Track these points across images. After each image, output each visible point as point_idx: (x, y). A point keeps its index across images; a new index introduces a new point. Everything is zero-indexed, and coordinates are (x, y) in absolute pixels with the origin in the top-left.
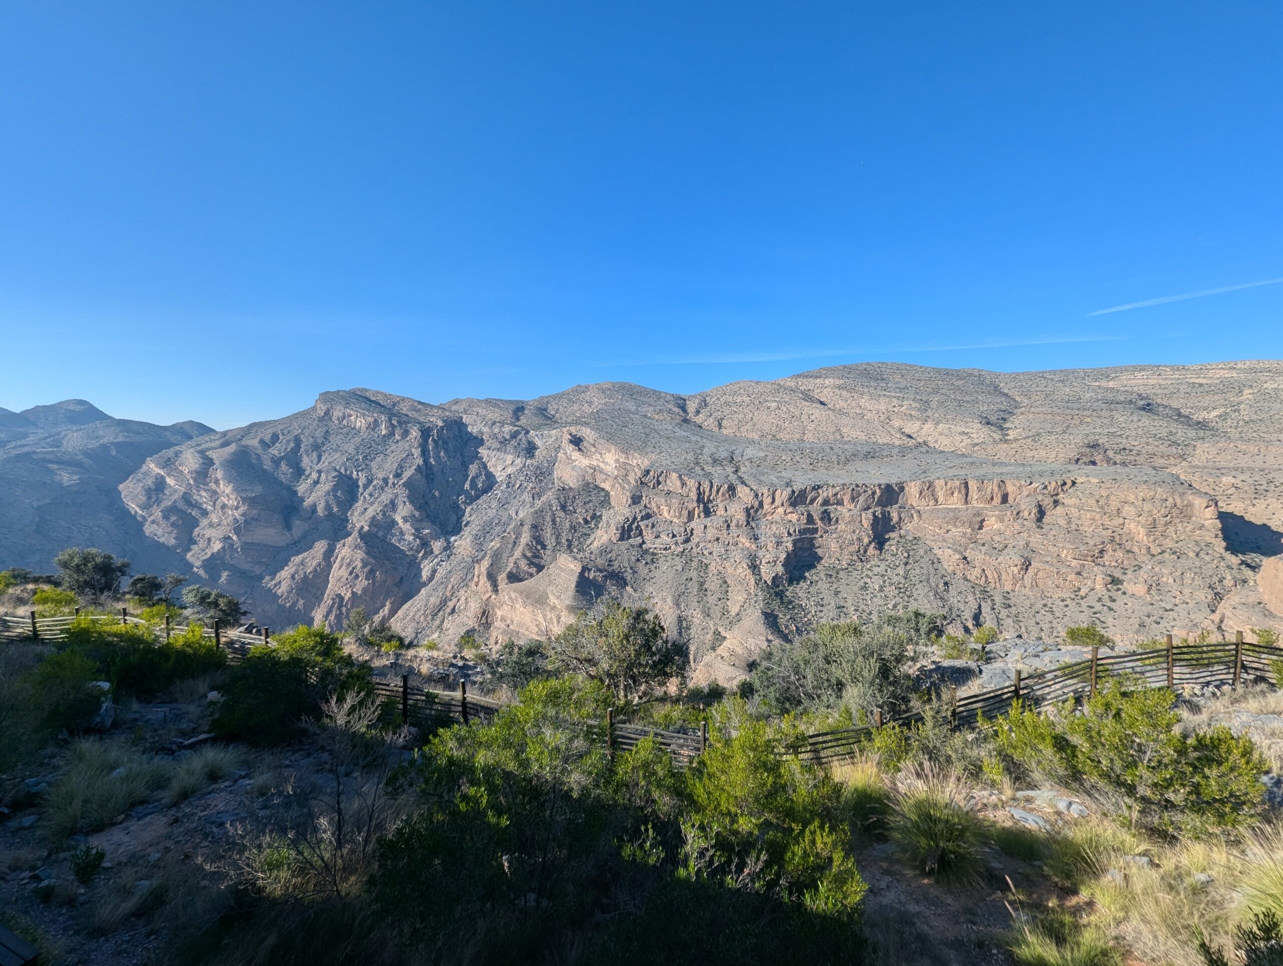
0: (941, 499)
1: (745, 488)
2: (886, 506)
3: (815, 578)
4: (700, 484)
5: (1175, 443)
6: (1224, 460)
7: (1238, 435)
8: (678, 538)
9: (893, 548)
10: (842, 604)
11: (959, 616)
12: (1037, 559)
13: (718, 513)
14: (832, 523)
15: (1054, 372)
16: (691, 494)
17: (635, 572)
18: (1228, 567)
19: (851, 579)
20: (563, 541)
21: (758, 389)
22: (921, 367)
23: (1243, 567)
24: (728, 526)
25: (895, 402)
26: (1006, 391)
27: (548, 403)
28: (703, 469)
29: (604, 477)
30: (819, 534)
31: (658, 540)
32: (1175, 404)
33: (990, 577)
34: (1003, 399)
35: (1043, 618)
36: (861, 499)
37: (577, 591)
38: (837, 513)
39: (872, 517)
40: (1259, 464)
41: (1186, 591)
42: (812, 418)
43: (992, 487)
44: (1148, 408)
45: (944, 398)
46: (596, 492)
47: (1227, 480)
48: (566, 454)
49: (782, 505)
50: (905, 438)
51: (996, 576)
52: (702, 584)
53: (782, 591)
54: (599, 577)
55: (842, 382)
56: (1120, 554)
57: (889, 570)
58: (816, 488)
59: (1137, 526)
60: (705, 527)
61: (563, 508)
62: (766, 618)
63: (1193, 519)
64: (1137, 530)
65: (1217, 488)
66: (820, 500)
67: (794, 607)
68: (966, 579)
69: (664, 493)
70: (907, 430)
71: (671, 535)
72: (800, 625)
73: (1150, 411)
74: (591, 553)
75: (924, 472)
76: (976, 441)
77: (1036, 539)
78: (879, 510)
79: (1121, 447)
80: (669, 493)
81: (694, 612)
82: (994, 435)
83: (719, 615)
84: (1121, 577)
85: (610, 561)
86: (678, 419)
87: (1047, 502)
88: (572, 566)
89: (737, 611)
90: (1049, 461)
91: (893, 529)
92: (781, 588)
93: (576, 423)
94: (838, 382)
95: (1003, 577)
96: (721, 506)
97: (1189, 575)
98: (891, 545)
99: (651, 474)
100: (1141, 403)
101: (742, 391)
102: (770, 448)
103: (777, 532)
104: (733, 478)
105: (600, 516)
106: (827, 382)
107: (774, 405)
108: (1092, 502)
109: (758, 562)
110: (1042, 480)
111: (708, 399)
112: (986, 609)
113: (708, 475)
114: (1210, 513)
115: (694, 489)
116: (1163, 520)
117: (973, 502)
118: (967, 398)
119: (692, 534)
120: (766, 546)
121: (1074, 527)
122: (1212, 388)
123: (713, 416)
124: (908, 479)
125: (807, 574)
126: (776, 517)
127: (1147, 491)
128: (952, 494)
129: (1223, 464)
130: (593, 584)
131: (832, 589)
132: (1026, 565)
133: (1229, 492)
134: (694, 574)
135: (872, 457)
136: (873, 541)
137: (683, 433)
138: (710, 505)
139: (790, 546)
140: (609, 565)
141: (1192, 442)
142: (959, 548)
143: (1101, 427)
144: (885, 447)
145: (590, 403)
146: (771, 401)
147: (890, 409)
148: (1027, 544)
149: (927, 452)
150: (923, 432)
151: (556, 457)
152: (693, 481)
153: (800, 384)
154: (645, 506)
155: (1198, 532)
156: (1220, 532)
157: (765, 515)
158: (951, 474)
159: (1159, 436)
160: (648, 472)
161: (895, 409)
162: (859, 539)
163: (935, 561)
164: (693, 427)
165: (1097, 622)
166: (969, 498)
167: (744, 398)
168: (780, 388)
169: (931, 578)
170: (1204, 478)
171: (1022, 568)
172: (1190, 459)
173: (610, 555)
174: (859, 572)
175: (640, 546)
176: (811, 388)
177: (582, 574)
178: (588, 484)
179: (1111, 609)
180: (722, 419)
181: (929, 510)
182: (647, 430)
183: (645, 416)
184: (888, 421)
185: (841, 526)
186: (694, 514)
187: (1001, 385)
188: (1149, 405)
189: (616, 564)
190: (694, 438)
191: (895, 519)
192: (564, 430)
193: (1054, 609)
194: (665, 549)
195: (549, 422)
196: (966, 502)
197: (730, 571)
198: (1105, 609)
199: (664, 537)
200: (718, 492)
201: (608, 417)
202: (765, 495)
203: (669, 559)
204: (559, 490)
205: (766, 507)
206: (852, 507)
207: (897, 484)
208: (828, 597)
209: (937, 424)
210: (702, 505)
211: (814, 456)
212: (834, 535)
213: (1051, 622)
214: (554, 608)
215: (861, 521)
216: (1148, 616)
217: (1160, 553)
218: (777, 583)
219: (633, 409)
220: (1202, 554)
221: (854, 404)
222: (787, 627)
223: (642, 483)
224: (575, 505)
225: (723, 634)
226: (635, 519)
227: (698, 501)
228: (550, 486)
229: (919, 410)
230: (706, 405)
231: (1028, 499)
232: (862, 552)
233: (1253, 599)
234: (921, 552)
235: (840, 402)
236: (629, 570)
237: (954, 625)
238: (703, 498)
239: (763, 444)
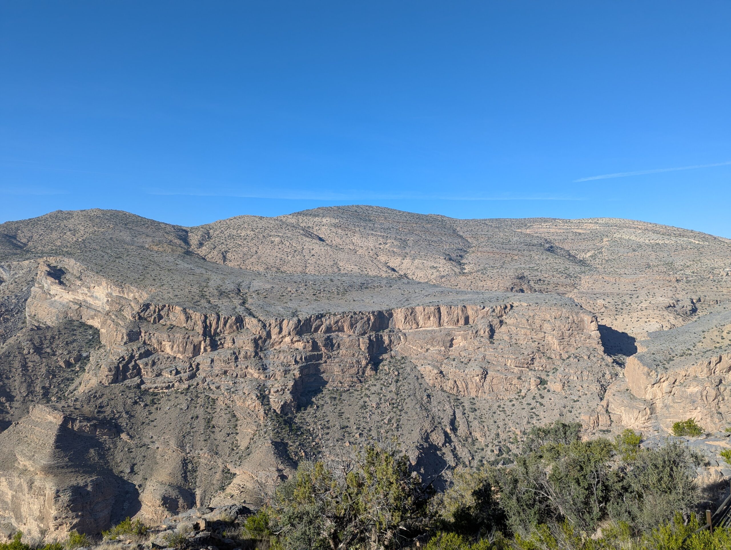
0: (421, 323)
1: (253, 319)
2: (379, 331)
3: (321, 402)
4: (206, 317)
5: (569, 276)
6: (598, 288)
7: (603, 270)
8: (182, 375)
9: (386, 368)
10: (346, 424)
11: (440, 423)
12: (492, 369)
13: (226, 345)
14: (335, 349)
15: (492, 220)
16: (196, 328)
17: (131, 416)
18: (607, 365)
19: (352, 399)
20: (37, 389)
21: (262, 224)
22: (400, 212)
23: (614, 364)
24: (237, 358)
25: (381, 240)
26: (461, 234)
27: (17, 229)
28: (209, 302)
29: (92, 313)
30: (324, 359)
31: (160, 379)
32: (567, 248)
33: (460, 387)
34: (460, 240)
35: (498, 417)
36: (359, 325)
37: (57, 447)
38: (339, 339)
39: (368, 341)
40: (616, 291)
41: (585, 386)
42: (313, 252)
43: (457, 311)
44: (551, 249)
45: (417, 238)
46: (81, 330)
47: (600, 302)
48: (42, 288)
49: (289, 334)
50: (390, 271)
51: (464, 386)
52: (209, 421)
53: (291, 418)
54: (87, 426)
55: (337, 221)
56: (544, 360)
57: (384, 388)
58: (320, 317)
59: (553, 338)
60: (212, 361)
61: (38, 350)
62: (276, 448)
63: (585, 331)
64: (552, 341)
65: (595, 308)
66: (323, 327)
67: (302, 433)
68: (442, 390)
69: (166, 328)
70: (391, 265)
71: (174, 372)
72: (308, 450)
73: (553, 252)
74: (76, 400)
75: (407, 300)
76: (442, 274)
77: (490, 353)
78: (373, 334)
79: (538, 278)
80: (172, 327)
81: (201, 452)
82: (455, 269)
83: (228, 451)
84: (546, 378)
85: (101, 407)
86: (180, 251)
87: (496, 322)
88: (50, 418)
89: (246, 444)
90: (494, 290)
91: (385, 350)
92: (290, 415)
93: (56, 252)
94: (334, 221)
95: (470, 386)
96: (229, 339)
97: (585, 373)
98: (384, 366)
99: (152, 308)
100: (547, 246)
101: (246, 226)
102: (276, 281)
103: (285, 361)
104: (240, 310)
105: (88, 357)
106: (324, 220)
107: (277, 240)
108: (524, 321)
109: (267, 393)
110: (491, 305)
111: (211, 231)
112: (458, 415)
113: (215, 307)
114: (593, 326)
115: (200, 323)
116: (567, 333)
117: (445, 324)
118: (434, 239)
119: (198, 369)
120: (274, 375)
121: (514, 341)
122: (586, 236)
123: (217, 249)
124: (395, 306)
125: (314, 399)
126: (284, 346)
127: (557, 311)
128: (429, 318)
129: (597, 291)
130: (78, 436)
131: (337, 410)
132: (485, 374)
133: (602, 310)
134: (200, 411)
135: (366, 288)
136: (369, 363)
137: (186, 265)
138: (217, 338)
139: (297, 373)
140: (99, 412)
141: (579, 275)
142: (436, 364)
143: (525, 263)
144: (376, 279)
145: (74, 232)
146: (274, 236)
147: (377, 246)
148: (484, 357)
149: (408, 283)
150: (404, 266)
151: (29, 292)
152: (198, 314)
153: (301, 221)
154: (144, 343)
155: (588, 340)
156: (600, 340)
157: (273, 345)
158: (427, 301)
159: (559, 270)
160: (147, 306)
161: (381, 246)
162: (358, 362)
163: (419, 377)
164: (197, 260)
165: (534, 416)
166: (442, 321)
167: (249, 233)
168: (282, 224)
169: (417, 392)
170: (588, 301)
171: (482, 377)
172: (578, 288)
173: (100, 400)
174: (359, 393)
175: (138, 386)
176: (311, 225)
177: (63, 427)
178: (71, 321)
179: (541, 404)
180: (226, 252)
181: (412, 333)
182: (146, 262)
183: (142, 247)
184: (376, 256)
185: (343, 351)
186: (200, 348)
187: (458, 229)
188: (552, 247)
189: (108, 410)
190: (198, 271)
191: (387, 342)
192: (41, 261)
193: (506, 409)
194: (168, 388)
195: (18, 251)
196: (440, 325)
197: (239, 403)
198: (538, 404)
199: (166, 375)
200: (225, 324)
201: (98, 248)
202: (273, 325)
203: (172, 398)
204: (32, 330)
205: (273, 337)
206: (351, 333)
207: (387, 311)
208: (333, 418)
209: (414, 259)
210: (208, 338)
211: (317, 287)
212: (337, 360)
213: (504, 420)
214: (24, 471)
215: (359, 345)
216: (565, 407)
217: (568, 358)
218: (285, 412)
219: (128, 239)
220: (592, 357)
221: (348, 241)
222: (296, 454)
223: (140, 318)
224: (54, 346)
225: (233, 471)
226: (132, 357)
227: (205, 334)
228: (20, 325)
229: (399, 247)
230: (209, 237)
231: (483, 321)
232: (361, 373)
233: (623, 388)
234: (408, 369)
235: (336, 238)
236: (124, 415)
237: (436, 431)
238: (210, 331)
239: (269, 276)
